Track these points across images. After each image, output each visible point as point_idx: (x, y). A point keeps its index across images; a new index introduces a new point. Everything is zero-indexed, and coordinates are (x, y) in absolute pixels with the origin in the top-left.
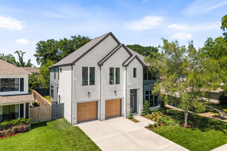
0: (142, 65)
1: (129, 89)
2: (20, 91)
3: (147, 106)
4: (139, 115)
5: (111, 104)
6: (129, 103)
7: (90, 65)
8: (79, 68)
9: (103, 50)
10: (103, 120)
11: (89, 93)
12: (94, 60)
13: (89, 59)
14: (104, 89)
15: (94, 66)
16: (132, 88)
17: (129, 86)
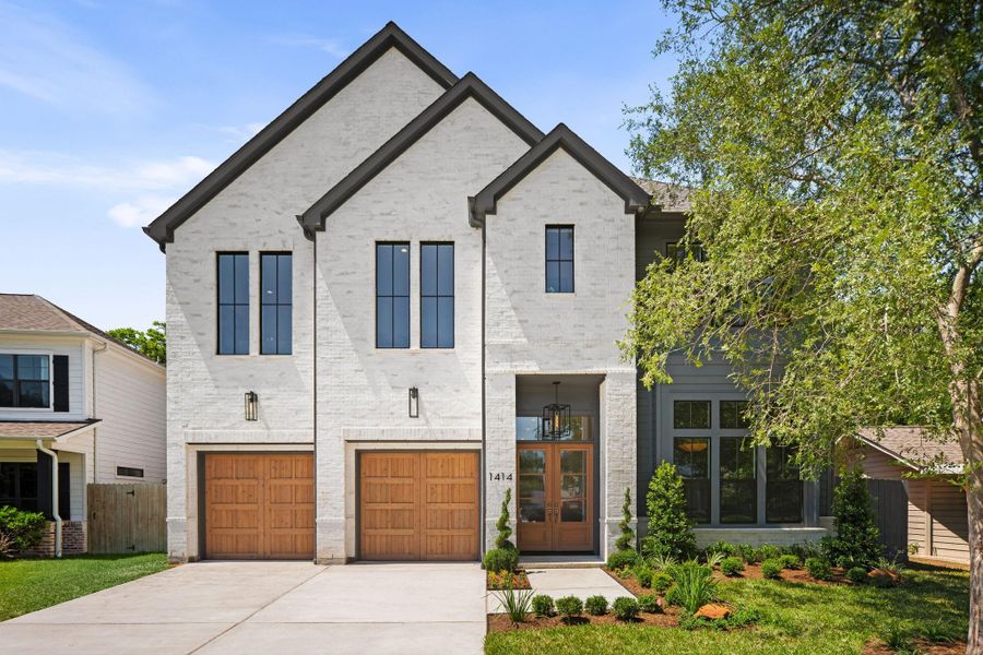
0: (622, 203)
1: (505, 372)
2: (55, 410)
3: (663, 502)
4: (601, 567)
5: (407, 481)
6: (512, 469)
7: (262, 241)
8: (195, 258)
9: (345, 144)
10: (330, 562)
11: (253, 398)
12: (284, 209)
13: (256, 206)
14: (337, 376)
15: (284, 242)
16: (531, 368)
17: (510, 352)
